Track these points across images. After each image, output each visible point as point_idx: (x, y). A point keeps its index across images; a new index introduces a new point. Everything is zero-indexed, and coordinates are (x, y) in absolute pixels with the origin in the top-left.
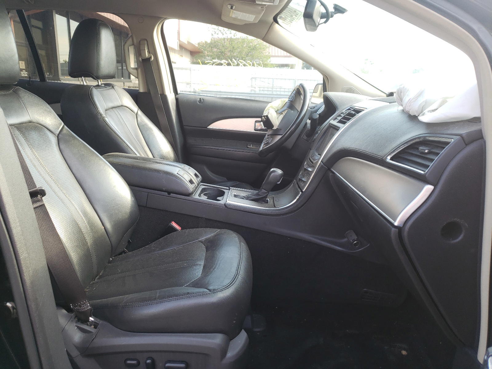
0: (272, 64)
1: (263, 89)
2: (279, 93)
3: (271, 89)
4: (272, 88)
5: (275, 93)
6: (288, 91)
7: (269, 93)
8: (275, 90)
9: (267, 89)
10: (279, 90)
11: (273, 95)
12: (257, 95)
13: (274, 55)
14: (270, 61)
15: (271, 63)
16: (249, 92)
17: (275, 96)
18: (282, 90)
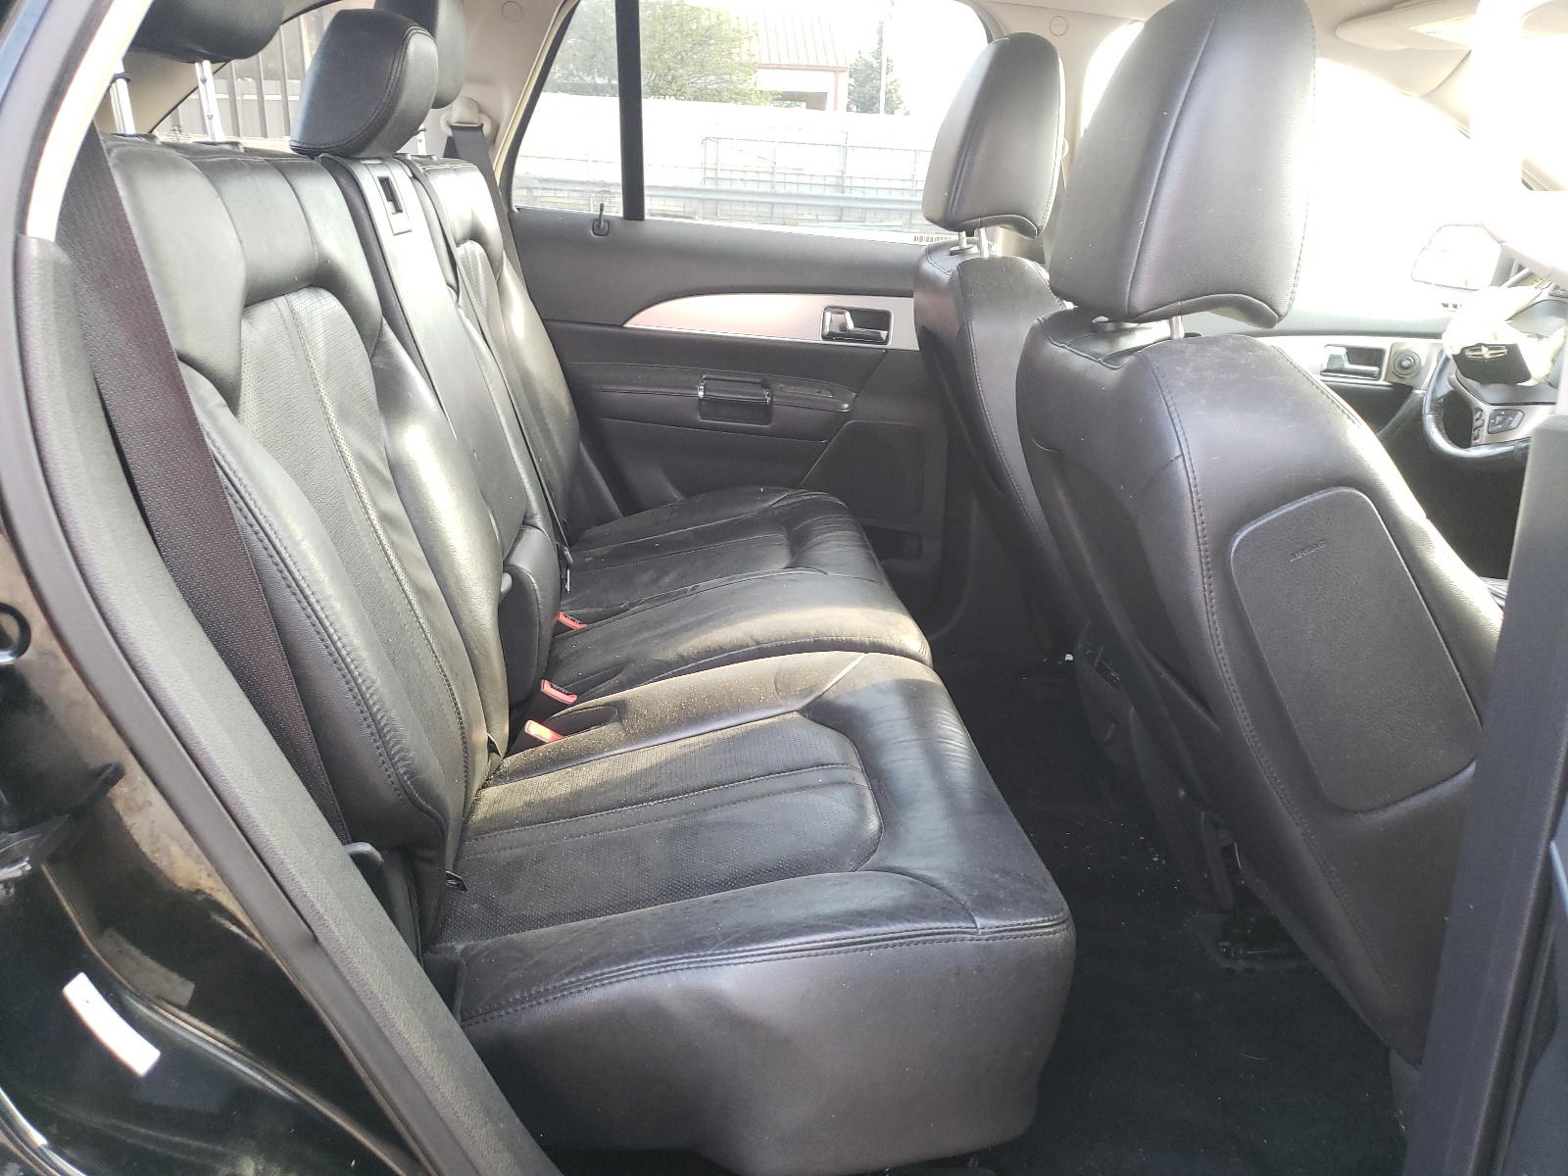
0: (761, 92)
1: (742, 176)
2: (793, 189)
3: (767, 177)
4: (772, 173)
5: (780, 189)
6: (822, 182)
7: (763, 188)
8: (780, 178)
9: (754, 176)
10: (794, 179)
11: (776, 195)
12: (723, 197)
13: (765, 61)
14: (755, 83)
15: (758, 88)
16: (699, 187)
17: (783, 200)
18: (803, 179)
